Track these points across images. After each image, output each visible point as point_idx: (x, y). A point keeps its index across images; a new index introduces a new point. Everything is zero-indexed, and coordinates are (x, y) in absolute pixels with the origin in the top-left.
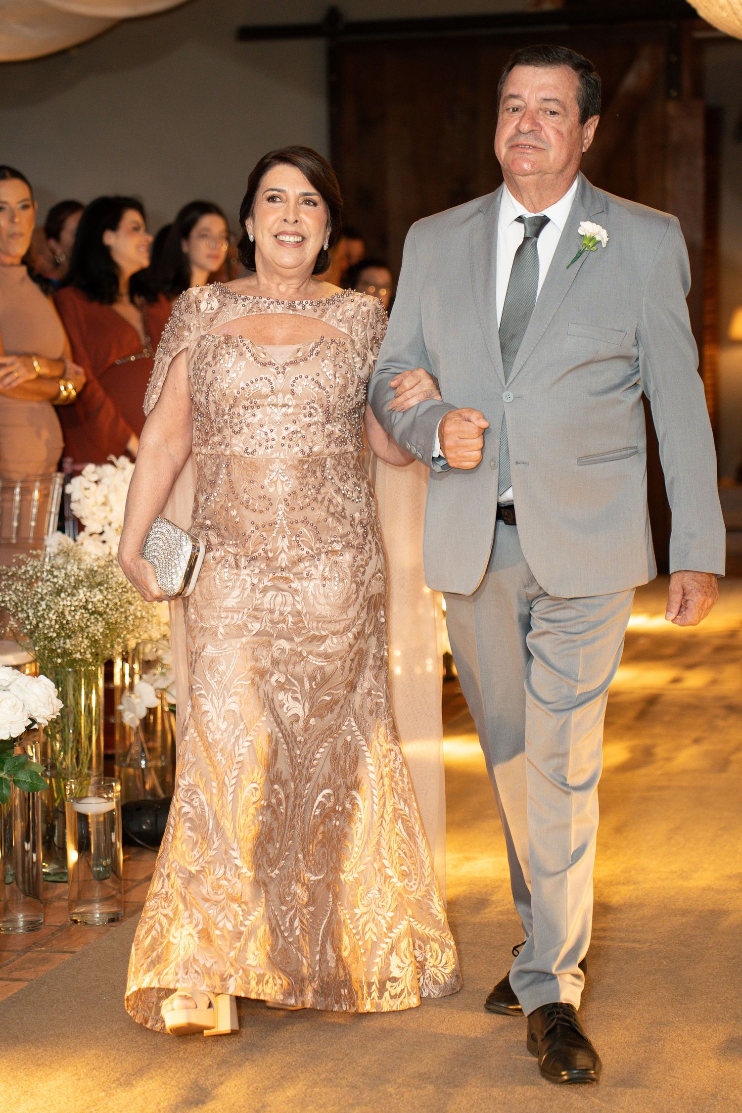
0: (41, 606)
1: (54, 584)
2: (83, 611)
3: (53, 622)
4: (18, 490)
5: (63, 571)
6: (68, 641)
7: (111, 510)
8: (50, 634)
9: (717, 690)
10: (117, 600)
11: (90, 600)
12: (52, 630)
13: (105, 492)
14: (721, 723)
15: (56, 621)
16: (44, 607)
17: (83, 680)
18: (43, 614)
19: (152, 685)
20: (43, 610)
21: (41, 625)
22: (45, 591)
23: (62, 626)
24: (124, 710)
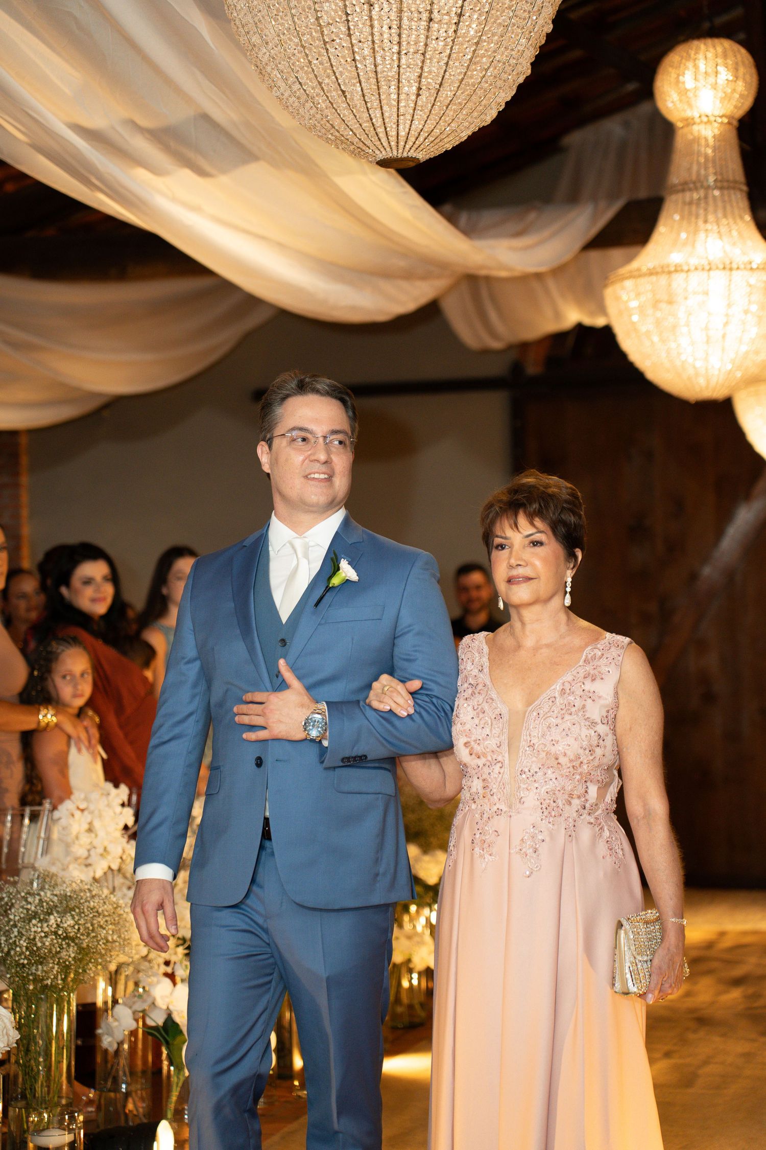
0: (13, 933)
1: (28, 910)
2: (54, 937)
3: (24, 949)
4: (9, 818)
5: (38, 898)
6: (40, 967)
7: (96, 836)
8: (22, 961)
9: (690, 1003)
10: (89, 925)
11: (62, 925)
12: (23, 957)
13: (89, 820)
14: (691, 1036)
15: (27, 948)
16: (16, 933)
17: (55, 1006)
18: (15, 941)
19: (130, 1008)
20: (15, 937)
21: (12, 953)
22: (17, 918)
23: (32, 953)
24: (103, 1034)
